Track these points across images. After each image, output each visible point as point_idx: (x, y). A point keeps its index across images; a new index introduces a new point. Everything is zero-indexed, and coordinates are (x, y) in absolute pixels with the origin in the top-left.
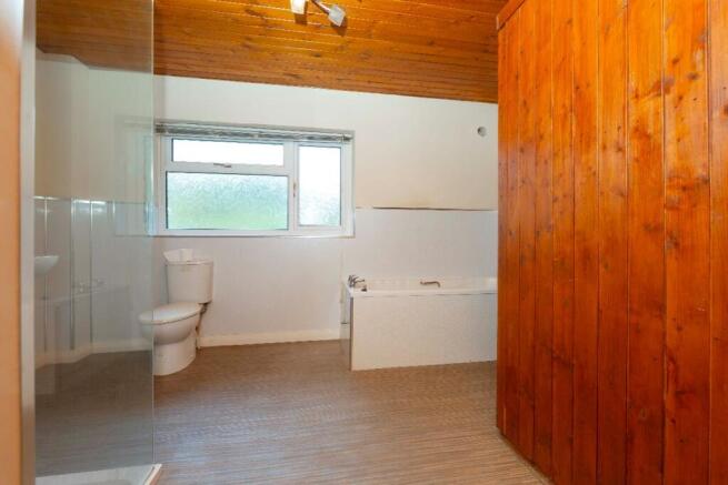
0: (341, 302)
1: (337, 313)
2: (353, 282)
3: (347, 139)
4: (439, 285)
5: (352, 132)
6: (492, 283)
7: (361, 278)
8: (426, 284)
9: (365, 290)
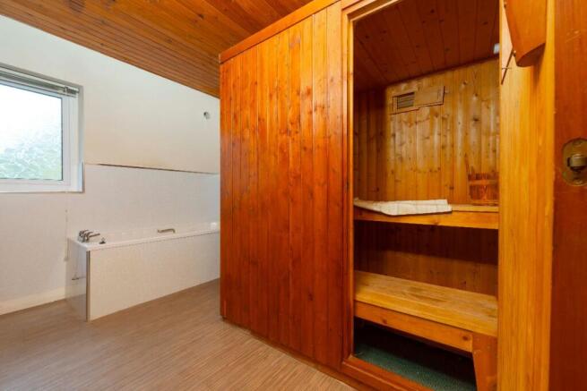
0: (67, 259)
1: (61, 271)
2: (85, 236)
3: (73, 92)
4: (174, 231)
5: (80, 87)
6: (215, 225)
7: (95, 233)
8: (163, 231)
9: (103, 243)
